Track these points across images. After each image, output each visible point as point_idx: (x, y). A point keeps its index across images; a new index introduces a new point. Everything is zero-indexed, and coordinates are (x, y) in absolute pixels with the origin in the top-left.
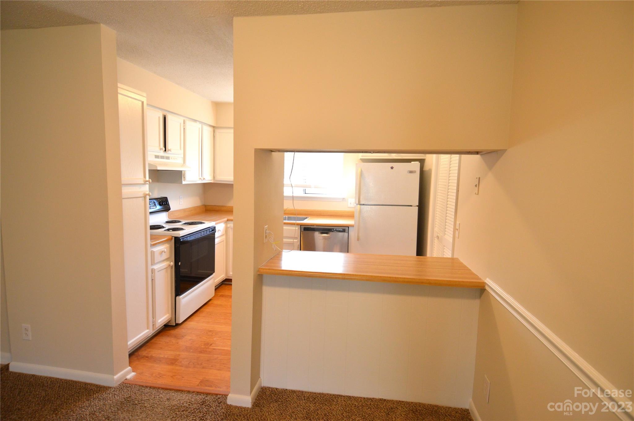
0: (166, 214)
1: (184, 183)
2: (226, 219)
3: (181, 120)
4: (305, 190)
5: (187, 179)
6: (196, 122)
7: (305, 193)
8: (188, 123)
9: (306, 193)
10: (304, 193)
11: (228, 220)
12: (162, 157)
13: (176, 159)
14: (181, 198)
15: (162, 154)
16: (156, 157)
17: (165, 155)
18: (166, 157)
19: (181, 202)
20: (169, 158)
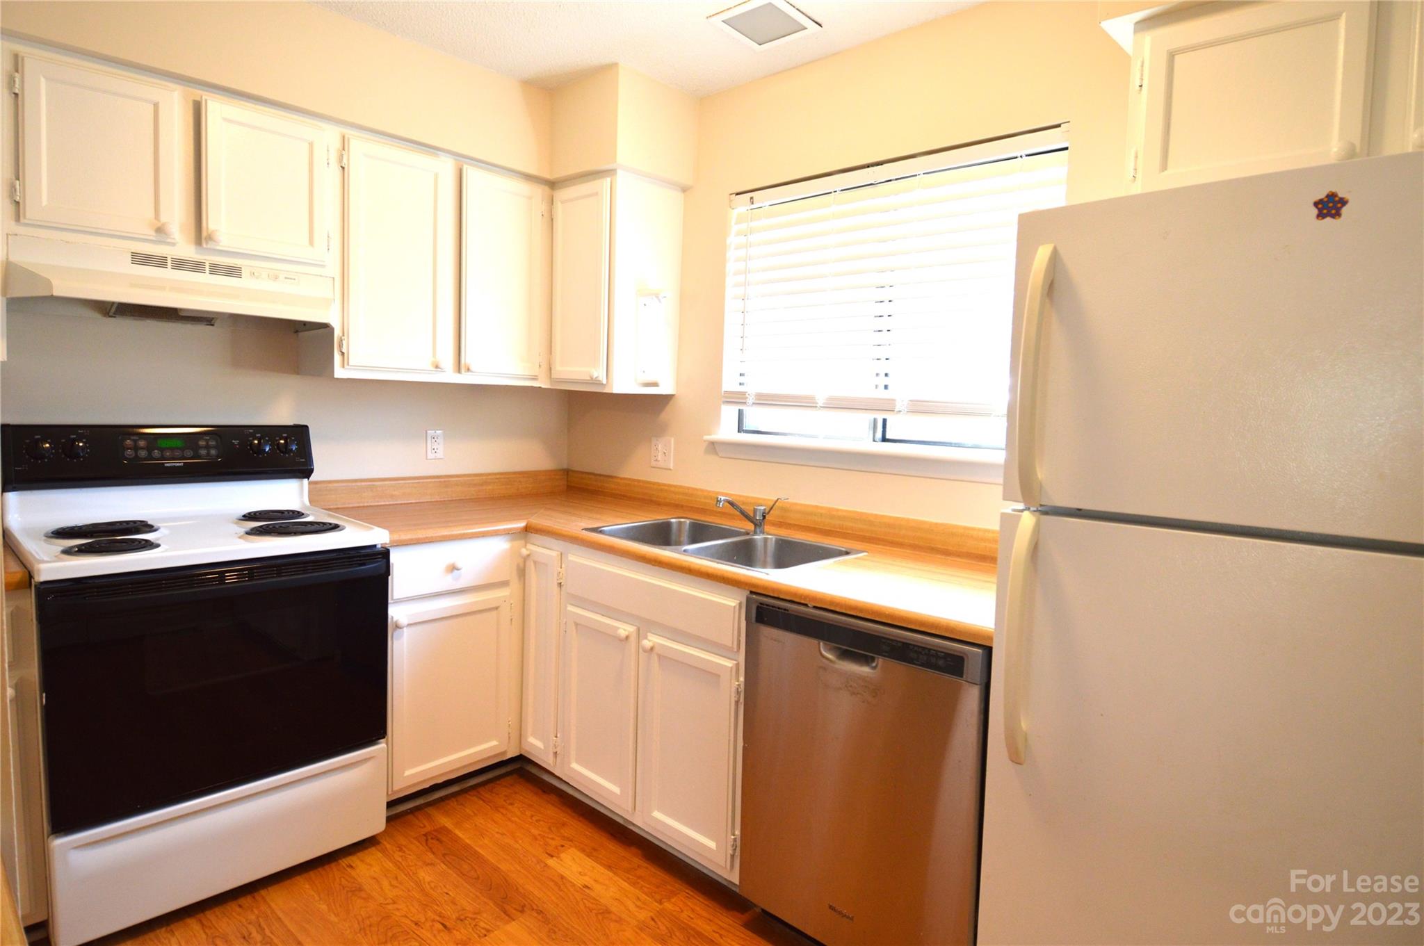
0: (302, 487)
1: (339, 373)
2: (522, 524)
3: (328, 136)
4: (885, 421)
5: (354, 359)
6: (437, 155)
7: (884, 439)
8: (360, 146)
9: (888, 436)
10: (879, 435)
11: (527, 529)
12: (180, 264)
13: (286, 278)
14: (436, 439)
15: (187, 250)
16: (140, 259)
17: (209, 259)
18: (212, 265)
19: (434, 451)
20: (235, 272)
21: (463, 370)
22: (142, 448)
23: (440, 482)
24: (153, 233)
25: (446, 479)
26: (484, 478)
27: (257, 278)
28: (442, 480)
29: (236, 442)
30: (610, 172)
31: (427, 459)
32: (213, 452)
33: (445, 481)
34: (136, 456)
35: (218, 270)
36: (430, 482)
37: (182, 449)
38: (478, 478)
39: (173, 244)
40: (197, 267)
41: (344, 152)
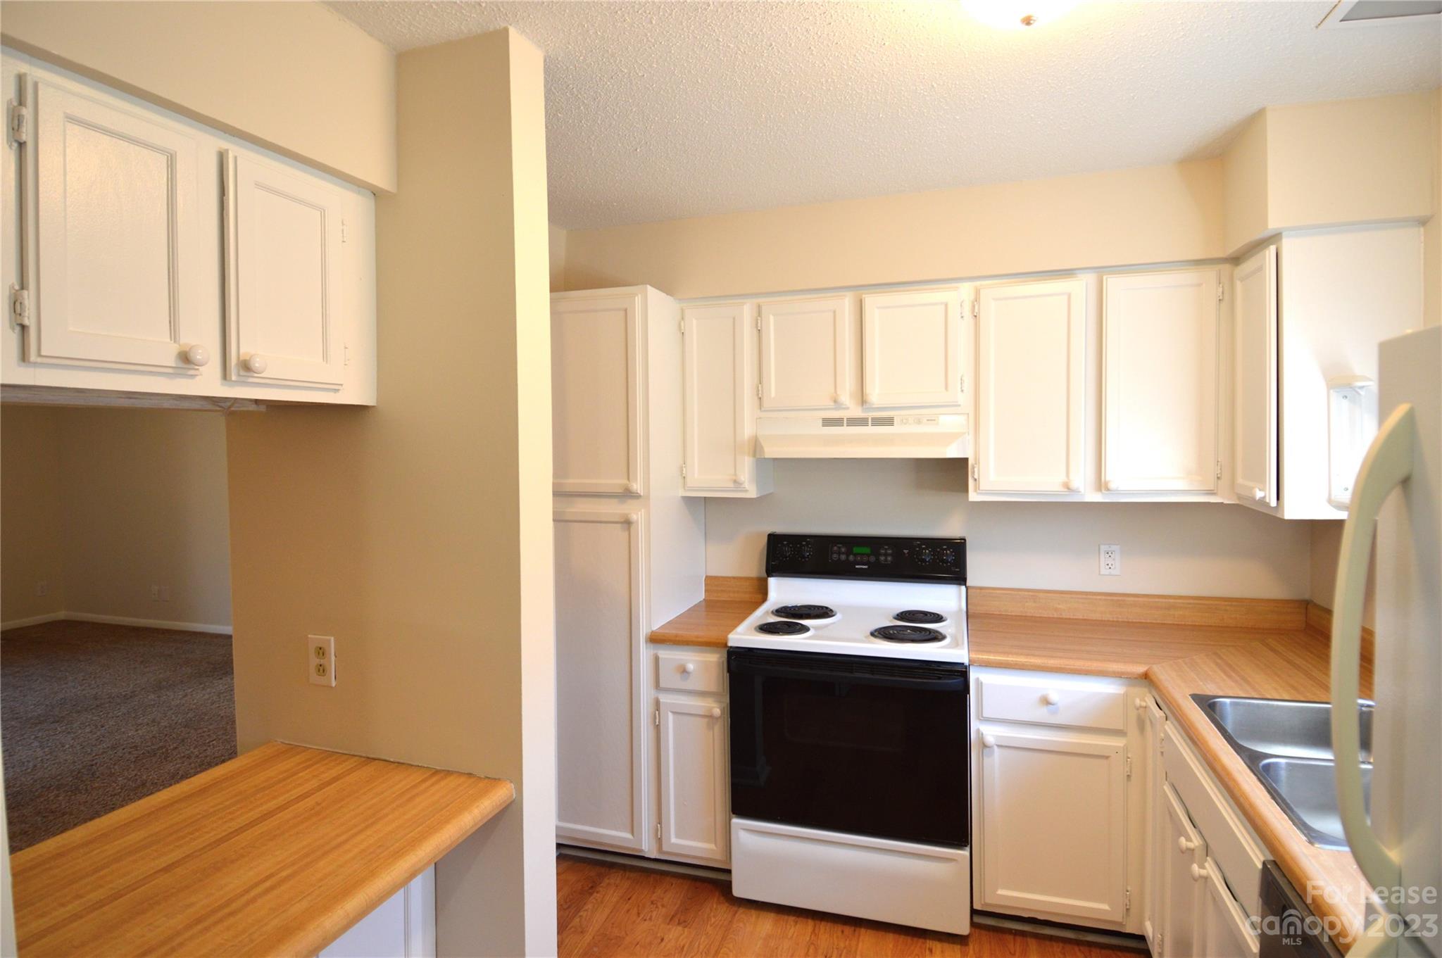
0: (961, 592)
1: (974, 497)
2: (1141, 669)
3: (965, 293)
5: (984, 485)
6: (1073, 276)
8: (991, 292)
11: (1146, 677)
12: (853, 422)
13: (928, 420)
14: (1110, 554)
15: (857, 412)
16: (828, 422)
17: (871, 415)
18: (873, 419)
19: (1108, 567)
20: (889, 421)
21: (1103, 489)
22: (843, 553)
23: (1112, 600)
24: (832, 404)
25: (1120, 598)
26: (1172, 601)
27: (905, 424)
28: (1115, 598)
29: (906, 551)
30: (1275, 238)
31: (1099, 574)
32: (889, 558)
33: (1118, 600)
34: (839, 559)
35: (878, 422)
36: (1100, 599)
37: (868, 555)
38: (1164, 600)
39: (848, 408)
40: (862, 422)
41: (976, 303)
